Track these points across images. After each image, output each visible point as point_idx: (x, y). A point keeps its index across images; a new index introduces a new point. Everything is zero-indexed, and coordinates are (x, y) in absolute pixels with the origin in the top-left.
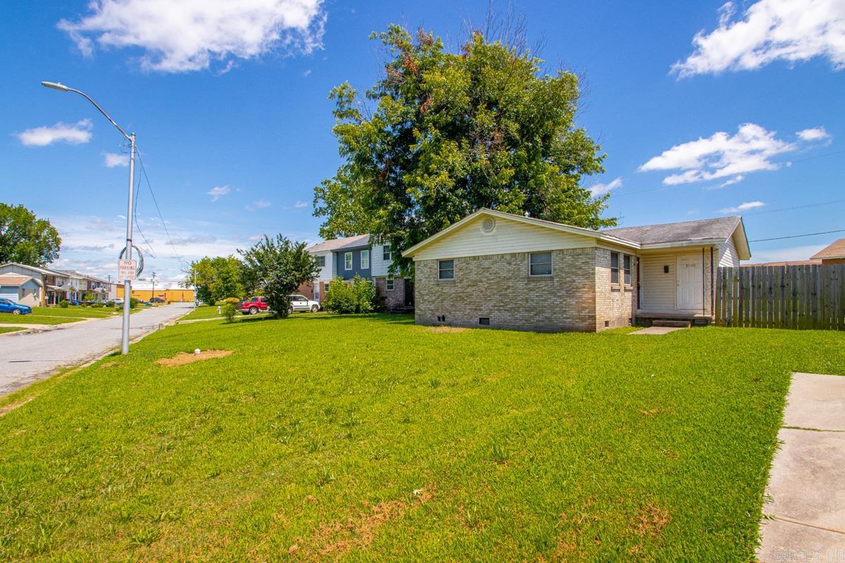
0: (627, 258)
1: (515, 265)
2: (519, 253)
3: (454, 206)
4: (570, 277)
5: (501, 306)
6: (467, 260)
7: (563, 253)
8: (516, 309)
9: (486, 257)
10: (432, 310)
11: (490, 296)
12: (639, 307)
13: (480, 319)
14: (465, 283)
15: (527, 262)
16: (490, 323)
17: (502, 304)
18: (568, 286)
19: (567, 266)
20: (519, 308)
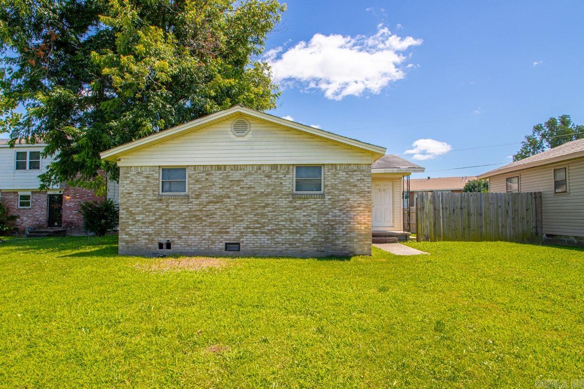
1: (276, 178)
2: (281, 165)
3: (157, 107)
4: (344, 195)
5: (256, 228)
6: (208, 170)
7: (336, 168)
8: (278, 231)
9: (236, 168)
10: (150, 235)
11: (241, 216)
13: (226, 244)
14: (204, 198)
15: (293, 176)
16: (241, 249)
17: (258, 225)
18: (342, 204)
19: (340, 183)
20: (281, 230)
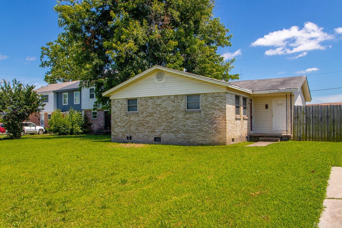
0: (245, 99)
2: (179, 95)
3: (138, 63)
4: (211, 111)
5: (168, 130)
6: (146, 99)
7: (207, 96)
8: (178, 131)
9: (158, 98)
10: (123, 132)
11: (161, 123)
12: (251, 130)
13: (155, 138)
14: (145, 114)
15: (185, 101)
16: (161, 140)
17: (169, 128)
18: (210, 116)
19: (209, 104)
20: (179, 130)
